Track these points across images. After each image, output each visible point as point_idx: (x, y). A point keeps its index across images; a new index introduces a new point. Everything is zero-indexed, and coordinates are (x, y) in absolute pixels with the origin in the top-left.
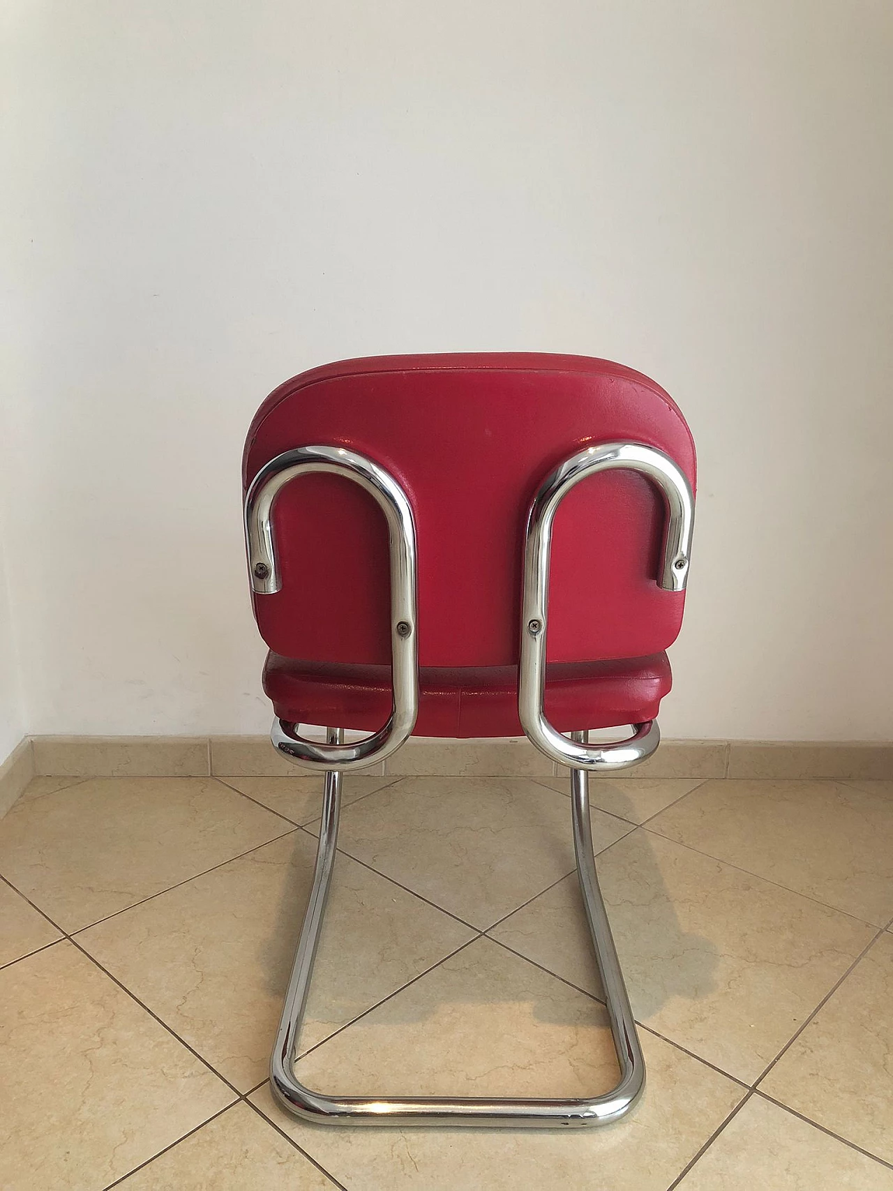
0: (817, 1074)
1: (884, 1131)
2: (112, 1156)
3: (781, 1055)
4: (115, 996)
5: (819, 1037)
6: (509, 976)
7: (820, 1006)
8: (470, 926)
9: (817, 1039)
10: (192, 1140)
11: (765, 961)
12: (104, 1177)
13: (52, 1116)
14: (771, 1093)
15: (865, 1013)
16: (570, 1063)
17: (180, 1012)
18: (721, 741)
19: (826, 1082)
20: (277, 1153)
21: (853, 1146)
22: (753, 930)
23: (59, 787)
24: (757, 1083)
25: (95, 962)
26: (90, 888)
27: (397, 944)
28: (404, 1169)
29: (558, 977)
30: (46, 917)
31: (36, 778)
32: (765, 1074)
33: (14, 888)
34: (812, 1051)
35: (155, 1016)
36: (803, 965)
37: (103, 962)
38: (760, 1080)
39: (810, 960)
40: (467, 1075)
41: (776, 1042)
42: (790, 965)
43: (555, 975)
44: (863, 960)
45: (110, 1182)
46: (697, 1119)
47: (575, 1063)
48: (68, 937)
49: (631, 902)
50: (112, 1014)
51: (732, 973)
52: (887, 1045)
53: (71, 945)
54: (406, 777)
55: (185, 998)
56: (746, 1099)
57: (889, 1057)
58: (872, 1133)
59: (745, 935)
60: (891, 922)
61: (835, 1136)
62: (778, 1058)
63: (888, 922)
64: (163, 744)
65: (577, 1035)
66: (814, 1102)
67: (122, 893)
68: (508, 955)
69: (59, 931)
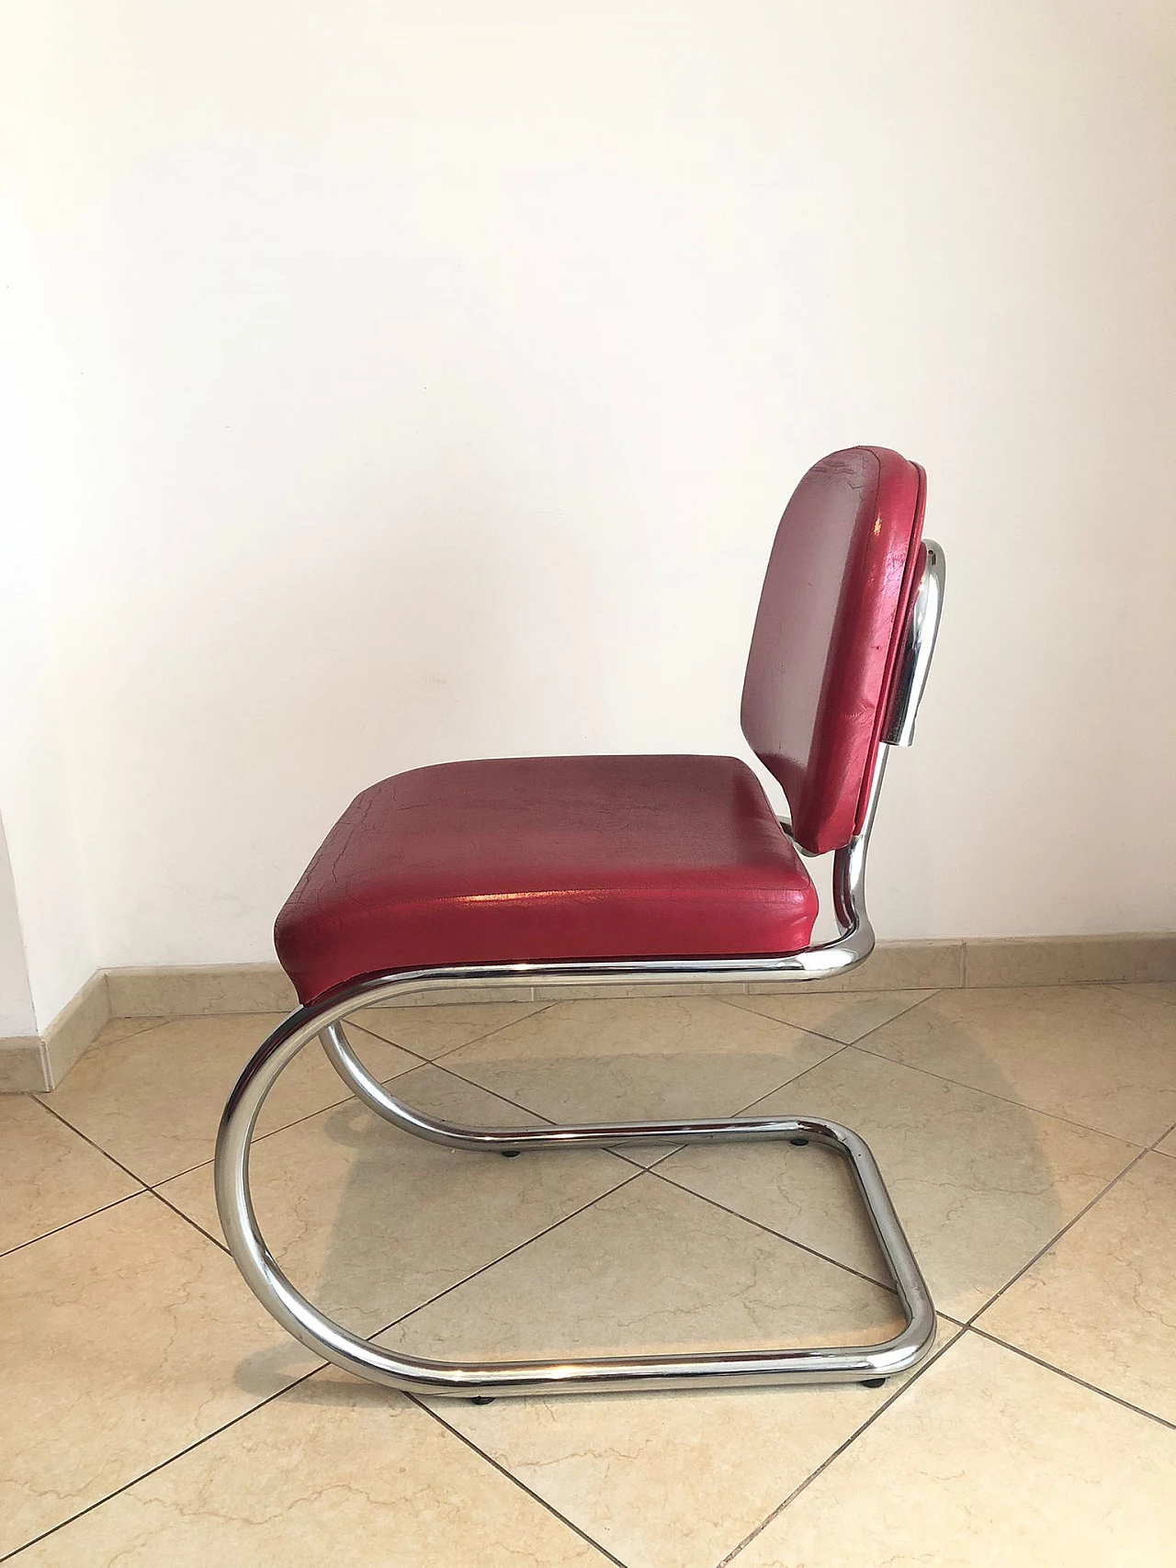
0: (1049, 1309)
1: (1128, 1369)
2: (197, 1413)
3: (1005, 1289)
4: (204, 1249)
5: (1055, 1269)
6: (676, 1215)
7: (1060, 1235)
8: (633, 1163)
9: (1052, 1271)
11: (996, 1189)
12: (187, 1435)
13: (129, 1375)
14: (990, 1330)
15: (1116, 1241)
16: (745, 1305)
18: (954, 940)
19: (1059, 1316)
21: (1087, 1385)
22: (983, 1156)
23: (141, 1030)
24: (973, 1319)
25: (181, 1214)
26: (174, 1137)
27: (541, 1185)
28: (538, 1419)
29: (737, 1215)
30: (124, 1169)
31: (111, 1021)
32: (983, 1309)
33: (87, 1139)
34: (1044, 1284)
36: (1042, 1192)
37: (190, 1214)
38: (977, 1316)
39: (1052, 1185)
40: (619, 1321)
41: (1000, 1275)
42: (1026, 1192)
43: (732, 1212)
44: (1119, 1183)
45: (194, 1440)
47: (751, 1305)
48: (150, 1189)
50: (200, 1268)
51: (953, 1203)
52: (1140, 1275)
53: (152, 1197)
54: (561, 1001)
55: (285, 1249)
56: (959, 1336)
57: (1141, 1289)
58: (1112, 1371)
59: (973, 1161)
60: (1159, 1140)
61: (1066, 1375)
62: (1001, 1293)
63: (1156, 1141)
64: (263, 972)
65: (755, 1275)
66: (1042, 1338)
67: (212, 1140)
68: (676, 1192)
69: (138, 1183)
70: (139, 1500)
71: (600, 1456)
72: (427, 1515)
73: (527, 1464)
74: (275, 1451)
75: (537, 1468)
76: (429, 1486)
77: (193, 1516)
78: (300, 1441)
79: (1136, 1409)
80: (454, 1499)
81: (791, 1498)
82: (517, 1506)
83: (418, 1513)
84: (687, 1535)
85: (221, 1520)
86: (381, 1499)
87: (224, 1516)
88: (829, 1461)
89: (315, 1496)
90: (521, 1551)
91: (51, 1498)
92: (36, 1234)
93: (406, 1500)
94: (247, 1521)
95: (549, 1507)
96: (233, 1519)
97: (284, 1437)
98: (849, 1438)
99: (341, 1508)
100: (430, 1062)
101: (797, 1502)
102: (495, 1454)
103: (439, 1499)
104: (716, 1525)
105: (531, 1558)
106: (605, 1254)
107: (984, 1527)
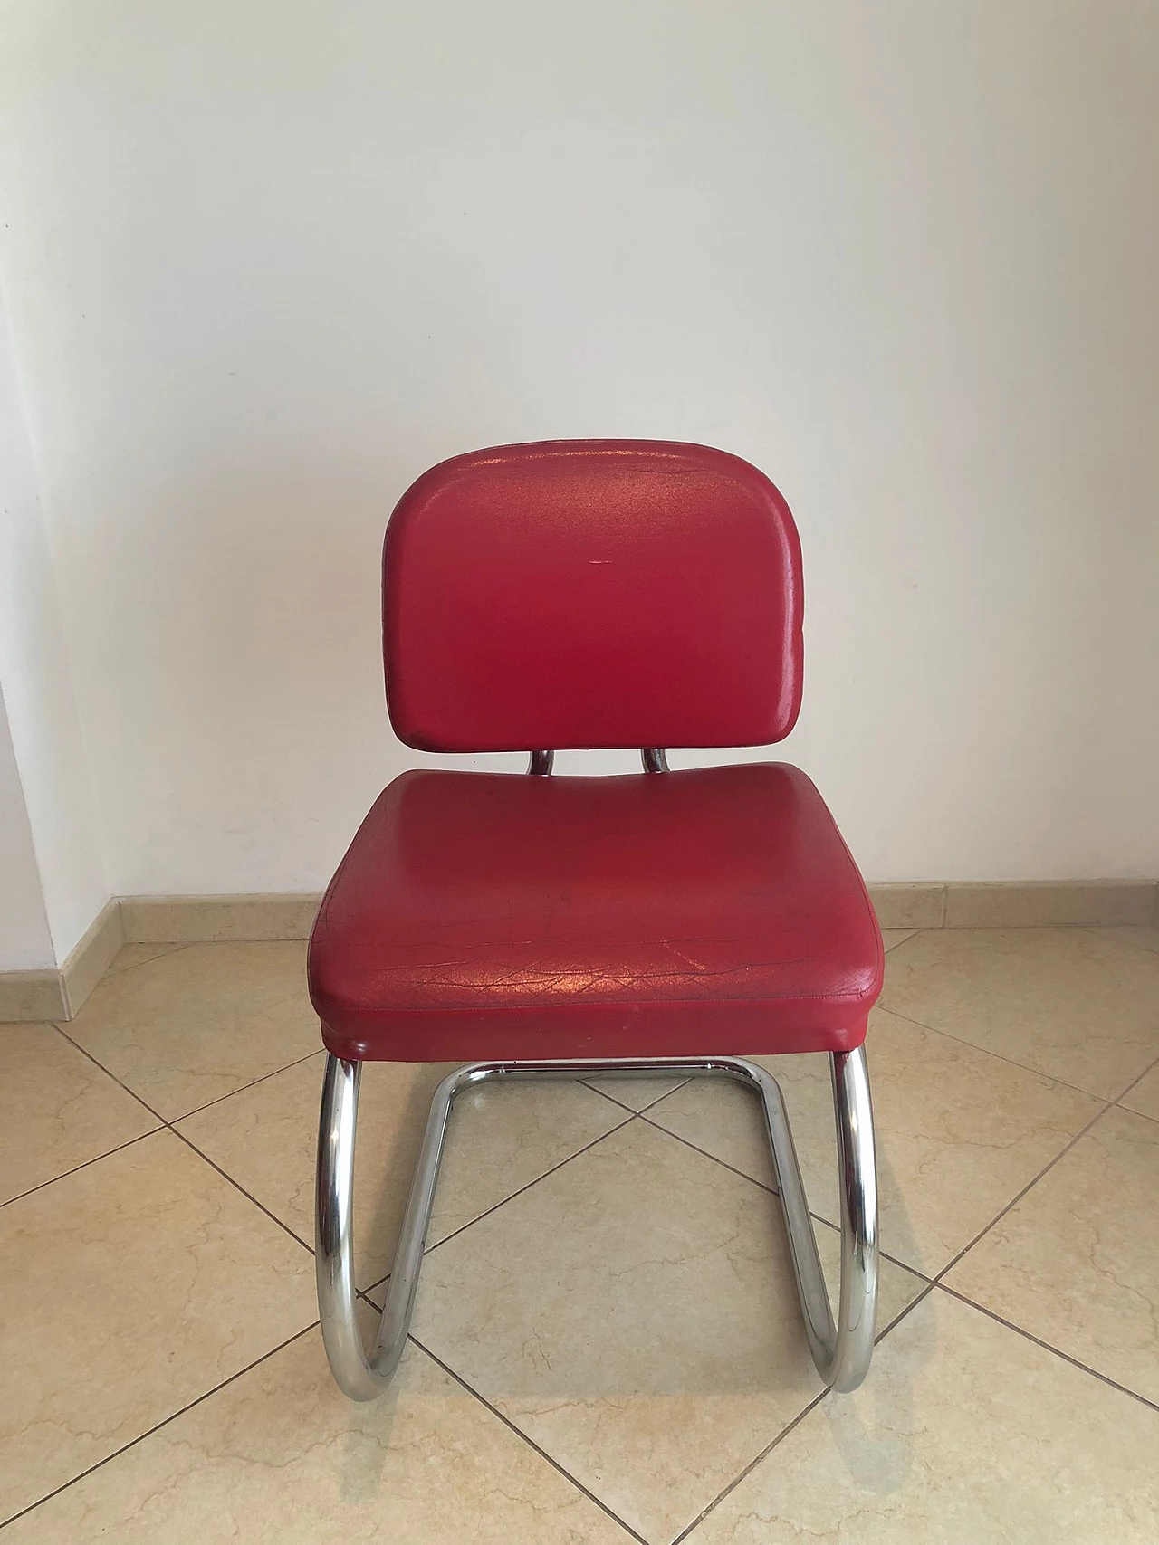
0: (1011, 1266)
1: (1081, 1329)
2: (219, 1356)
3: (971, 1246)
4: (220, 1187)
5: (1018, 1226)
6: (665, 1162)
7: (1025, 1191)
8: (623, 1106)
9: (1015, 1228)
11: (967, 1142)
12: (211, 1377)
13: (155, 1316)
14: (955, 1287)
15: (1076, 1198)
16: (728, 1257)
17: (293, 1205)
18: (936, 883)
19: (1020, 1274)
21: (1044, 1344)
22: (956, 1107)
23: (154, 956)
24: (940, 1276)
25: (199, 1152)
26: (190, 1071)
27: (538, 1128)
28: (535, 1368)
29: (723, 1164)
30: (143, 1103)
31: (125, 947)
32: (950, 1266)
33: (107, 1072)
34: (1008, 1241)
35: (265, 1210)
36: (1008, 1147)
37: (208, 1152)
38: (944, 1272)
39: (1019, 1139)
40: (610, 1269)
41: (967, 1231)
42: (995, 1146)
43: (717, 1161)
44: (1083, 1138)
45: (217, 1383)
47: (733, 1257)
49: (813, 1077)
50: (218, 1208)
51: (925, 1155)
52: (1098, 1233)
53: (170, 1134)
55: (298, 1191)
56: (926, 1293)
57: (1098, 1248)
58: (1066, 1330)
59: (946, 1112)
60: (1123, 1094)
61: (1024, 1333)
62: (967, 1249)
63: (1120, 1095)
64: (271, 902)
65: (737, 1225)
66: (1003, 1296)
67: (226, 1075)
68: (665, 1139)
69: (158, 1119)
70: (168, 1441)
71: (592, 1405)
72: (433, 1460)
73: (524, 1413)
74: (293, 1395)
75: (534, 1417)
76: (435, 1433)
77: (218, 1458)
78: (315, 1385)
80: (458, 1445)
81: (767, 1450)
82: (515, 1453)
83: (425, 1459)
84: (670, 1486)
85: (245, 1463)
86: (390, 1445)
87: (247, 1460)
88: (803, 1415)
89: (330, 1440)
90: (520, 1498)
91: (86, 1439)
92: (62, 1170)
93: (414, 1446)
95: (545, 1455)
96: (256, 1462)
97: (300, 1382)
99: (354, 1453)
101: (773, 1455)
102: (496, 1401)
103: (444, 1445)
104: (698, 1476)
105: (529, 1504)
106: (598, 1202)
107: (943, 1484)
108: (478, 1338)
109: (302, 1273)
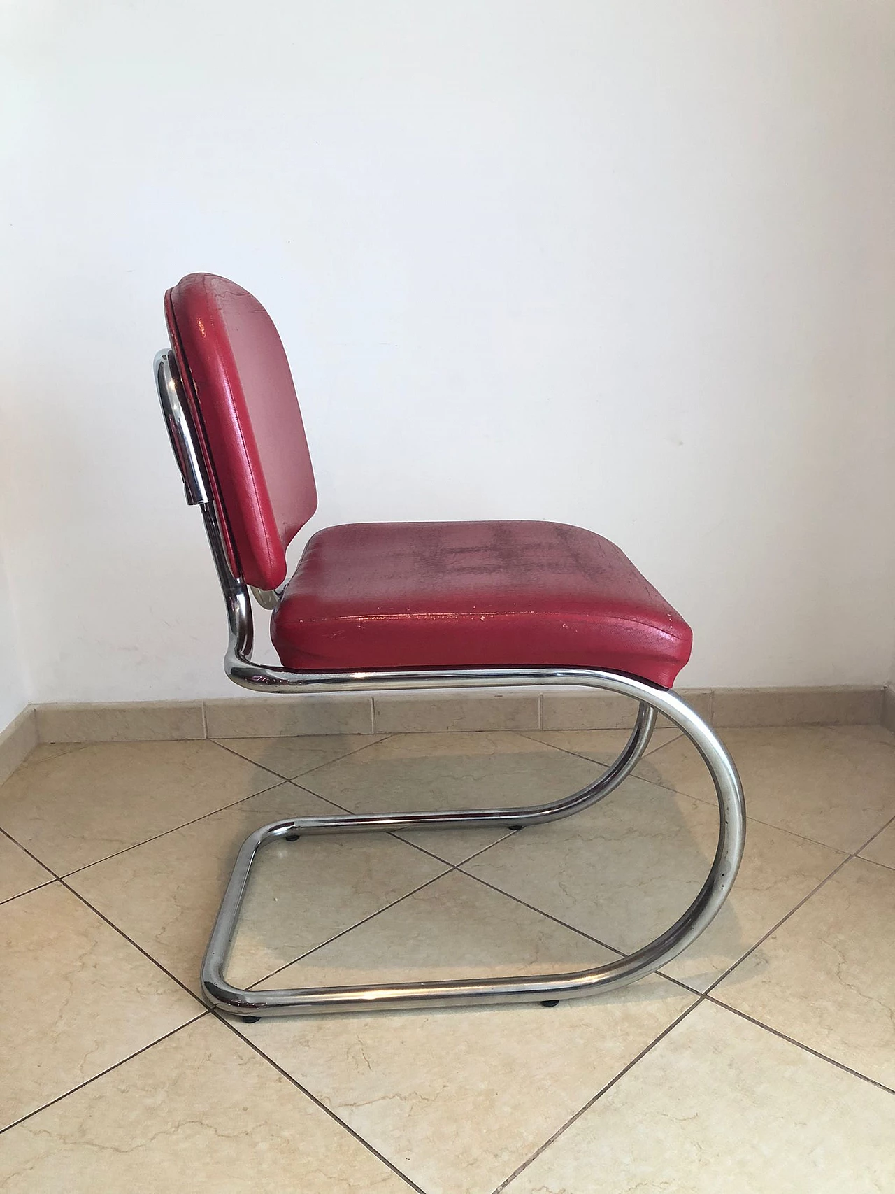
0: (770, 982)
1: (831, 1032)
2: (82, 1061)
3: (735, 966)
4: (98, 926)
5: (775, 950)
6: (477, 904)
7: (781, 923)
8: (443, 861)
9: (773, 951)
10: (160, 1047)
12: (74, 1079)
13: (30, 1029)
14: (722, 998)
15: (824, 928)
17: (158, 940)
18: (704, 689)
19: (777, 988)
20: (239, 1056)
21: (798, 1044)
23: (63, 753)
24: (709, 990)
25: (82, 899)
26: (82, 837)
27: (371, 879)
28: (357, 1067)
29: (524, 904)
30: (40, 863)
31: (40, 745)
32: (718, 982)
33: (11, 838)
34: (766, 962)
35: (134, 944)
36: (766, 890)
37: (90, 899)
38: (712, 987)
39: (775, 883)
41: (732, 955)
42: (754, 889)
43: (521, 902)
44: (829, 882)
45: (79, 1083)
46: (646, 1022)
48: (59, 879)
49: (603, 837)
50: (94, 943)
52: (843, 956)
53: (61, 886)
54: (395, 734)
55: (163, 928)
56: (697, 1004)
57: (844, 967)
58: (818, 1033)
60: (862, 849)
61: (782, 1036)
62: (732, 969)
63: (859, 849)
64: (159, 709)
65: (537, 953)
66: (764, 1006)
67: (111, 841)
68: (479, 886)
69: (51, 874)
70: (30, 1131)
71: (405, 1098)
72: (263, 1146)
73: (346, 1105)
74: (144, 1093)
75: (354, 1108)
76: (266, 1122)
77: (73, 1145)
78: (164, 1084)
79: (837, 1064)
80: (286, 1134)
81: (559, 1134)
82: (336, 1139)
83: (255, 1145)
84: (471, 1164)
85: (96, 1149)
86: (226, 1133)
87: (99, 1146)
88: (590, 1104)
89: (173, 1129)
90: (337, 1176)
93: (247, 1134)
94: (117, 1150)
95: (362, 1140)
96: (106, 1148)
97: (150, 1082)
98: (606, 1085)
99: (193, 1140)
100: (289, 781)
101: (562, 1138)
102: (321, 1096)
103: (273, 1133)
104: (496, 1156)
105: (345, 1182)
106: (419, 935)
107: (712, 1160)
108: (309, 1044)
109: (161, 994)
